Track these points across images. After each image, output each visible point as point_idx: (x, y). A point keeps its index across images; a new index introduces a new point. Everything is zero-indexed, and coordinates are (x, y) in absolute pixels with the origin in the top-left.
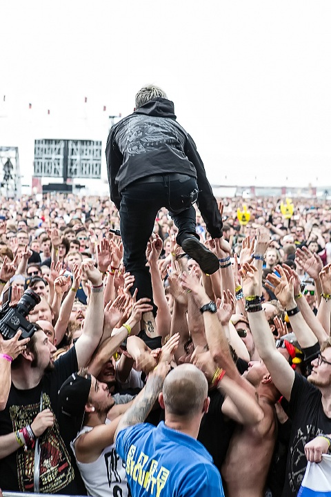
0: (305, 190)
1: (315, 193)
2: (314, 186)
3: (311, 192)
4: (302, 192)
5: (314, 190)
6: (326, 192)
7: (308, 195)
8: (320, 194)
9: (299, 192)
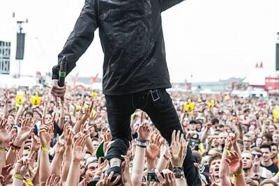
0: (181, 85)
1: (190, 88)
2: (189, 82)
3: (186, 87)
4: (179, 87)
5: (189, 85)
6: (199, 87)
7: (184, 90)
8: (194, 89)
9: (177, 86)
